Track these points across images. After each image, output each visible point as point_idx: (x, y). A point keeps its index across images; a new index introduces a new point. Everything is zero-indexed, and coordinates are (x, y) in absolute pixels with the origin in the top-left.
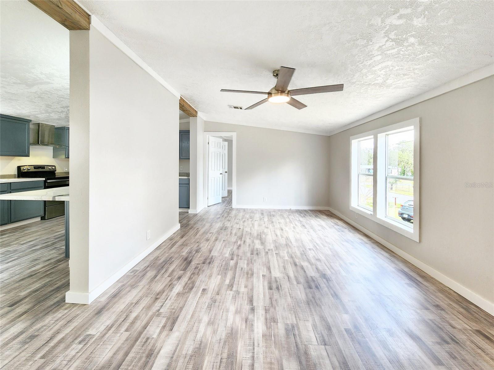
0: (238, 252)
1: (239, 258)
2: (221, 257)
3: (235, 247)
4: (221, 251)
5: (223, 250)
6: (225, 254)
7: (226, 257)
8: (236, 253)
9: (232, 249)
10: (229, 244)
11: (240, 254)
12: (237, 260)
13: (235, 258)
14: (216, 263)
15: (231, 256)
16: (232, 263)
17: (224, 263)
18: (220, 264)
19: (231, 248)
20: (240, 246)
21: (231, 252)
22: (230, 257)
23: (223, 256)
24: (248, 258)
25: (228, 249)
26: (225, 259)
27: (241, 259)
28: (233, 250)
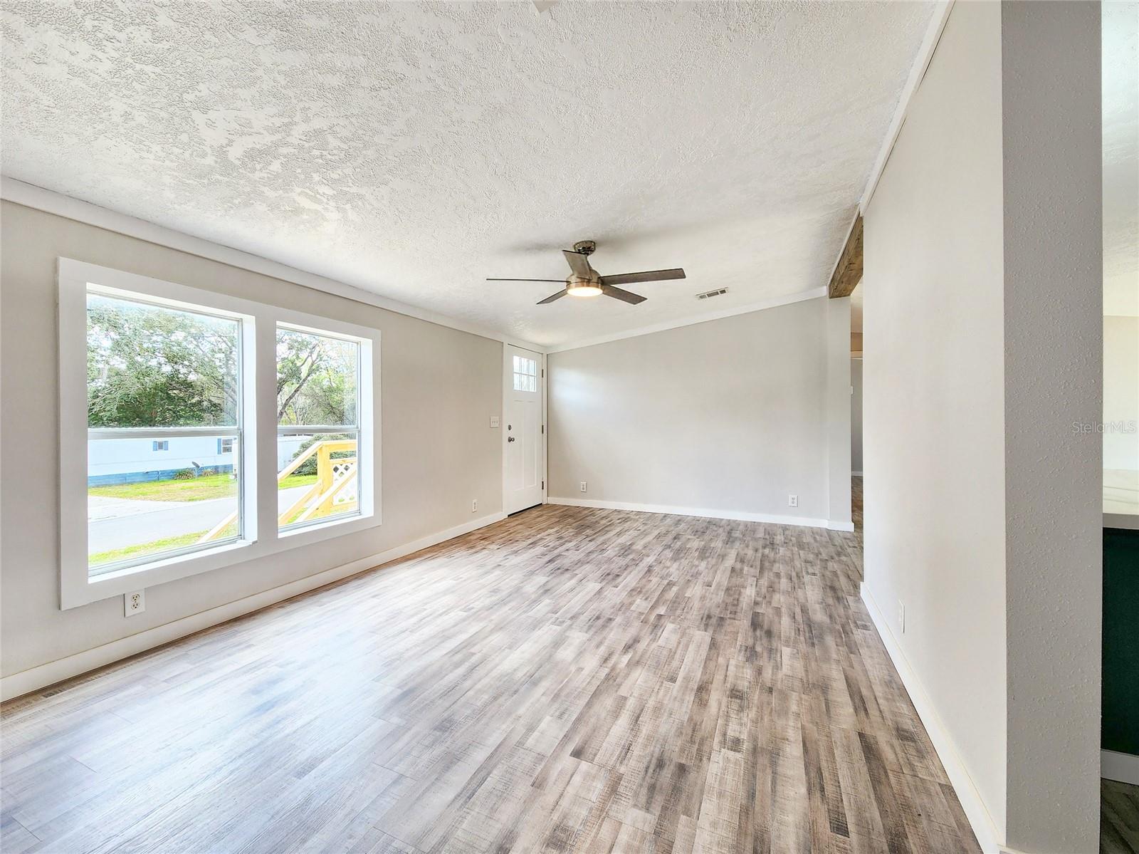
0: (641, 630)
1: (642, 617)
2: (685, 624)
3: (641, 646)
4: (684, 641)
5: (679, 643)
6: (675, 631)
7: (673, 623)
8: (647, 629)
9: (654, 640)
10: (658, 663)
11: (637, 624)
12: (651, 614)
13: (652, 618)
14: (694, 615)
15: (660, 624)
16: (662, 610)
17: (679, 612)
18: (687, 613)
19: (654, 645)
20: (628, 648)
21: (659, 634)
22: (663, 621)
23: (679, 626)
24: (624, 613)
25: (663, 644)
26: (675, 619)
27: (641, 614)
28: (651, 637)
